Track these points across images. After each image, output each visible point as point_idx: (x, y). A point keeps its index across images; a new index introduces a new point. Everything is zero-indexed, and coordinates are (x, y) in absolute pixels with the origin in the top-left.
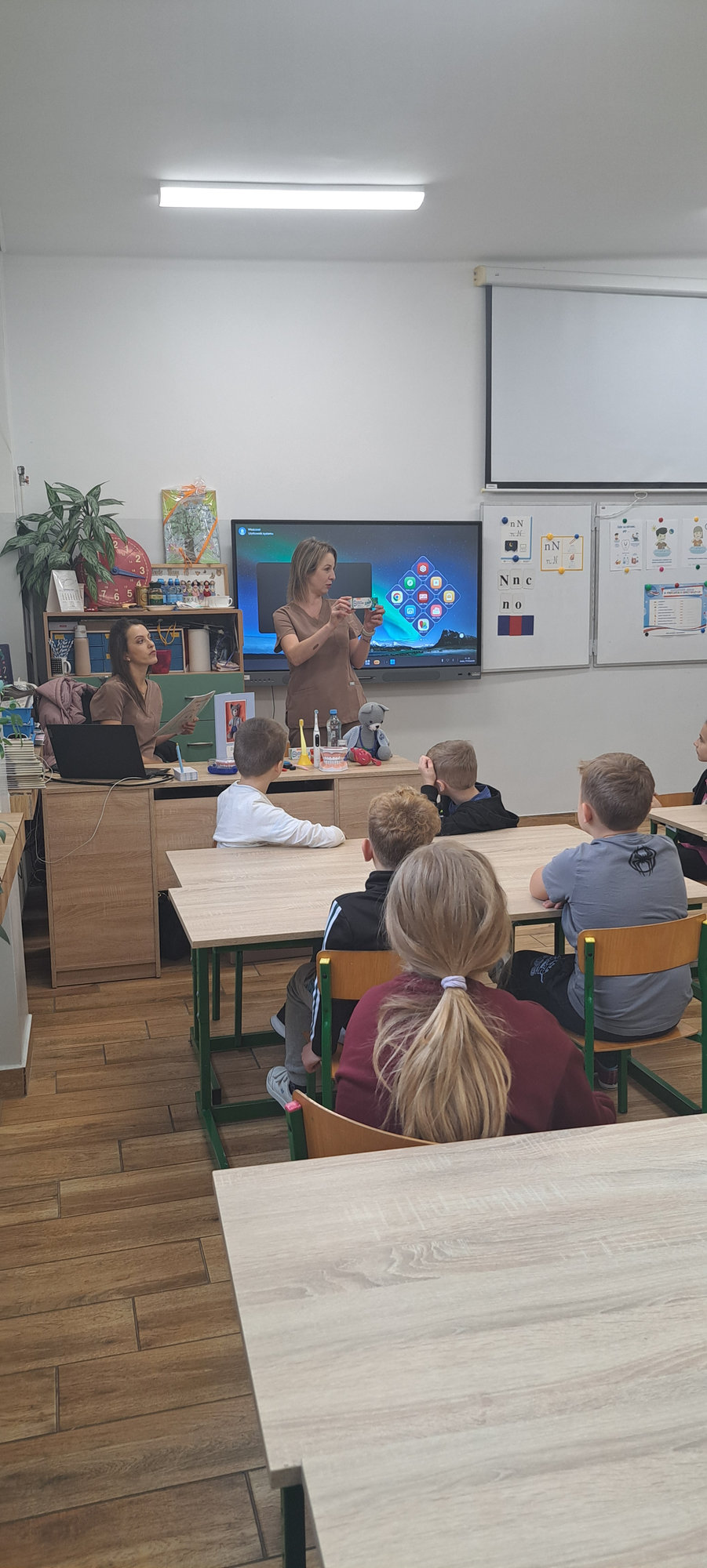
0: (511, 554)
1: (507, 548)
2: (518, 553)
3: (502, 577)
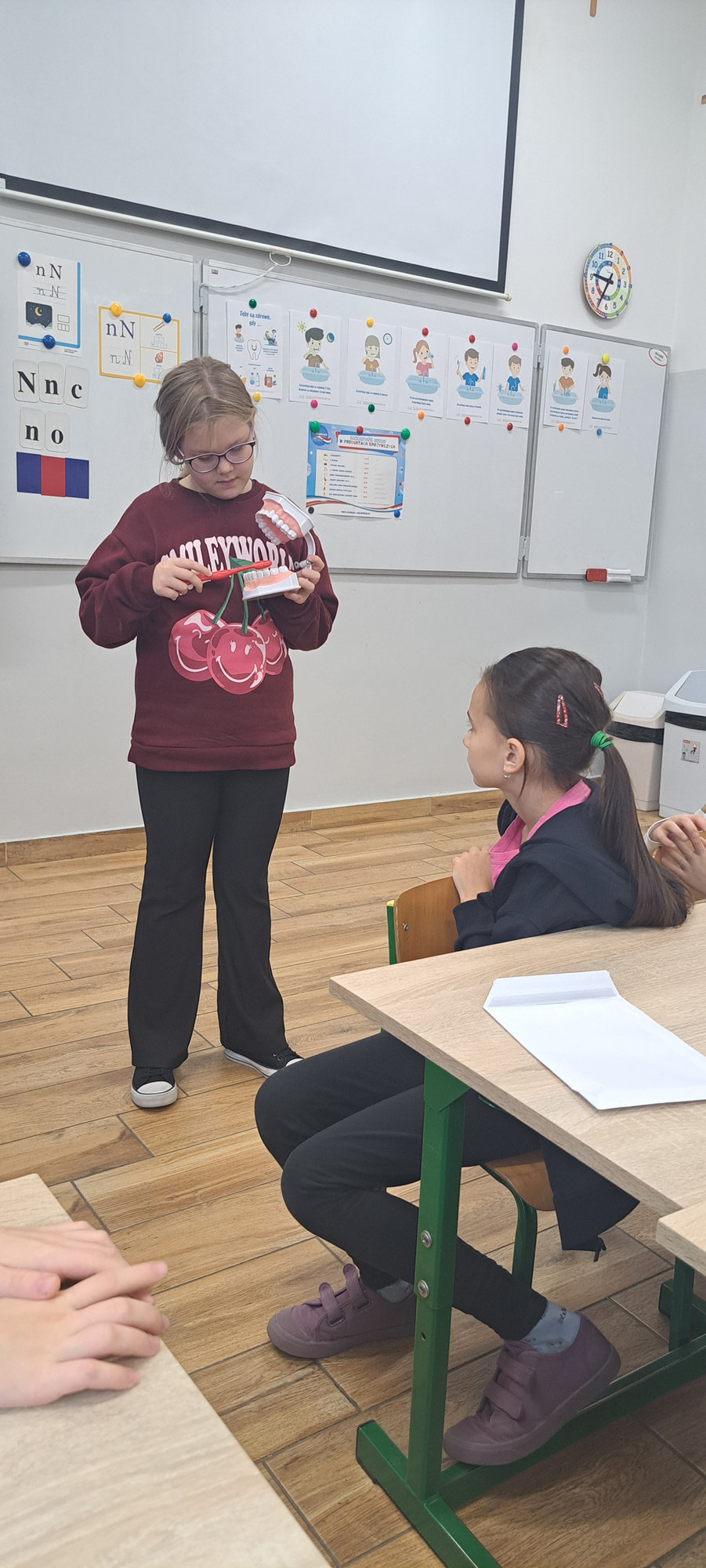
0: (39, 331)
2: (52, 331)
3: (22, 374)
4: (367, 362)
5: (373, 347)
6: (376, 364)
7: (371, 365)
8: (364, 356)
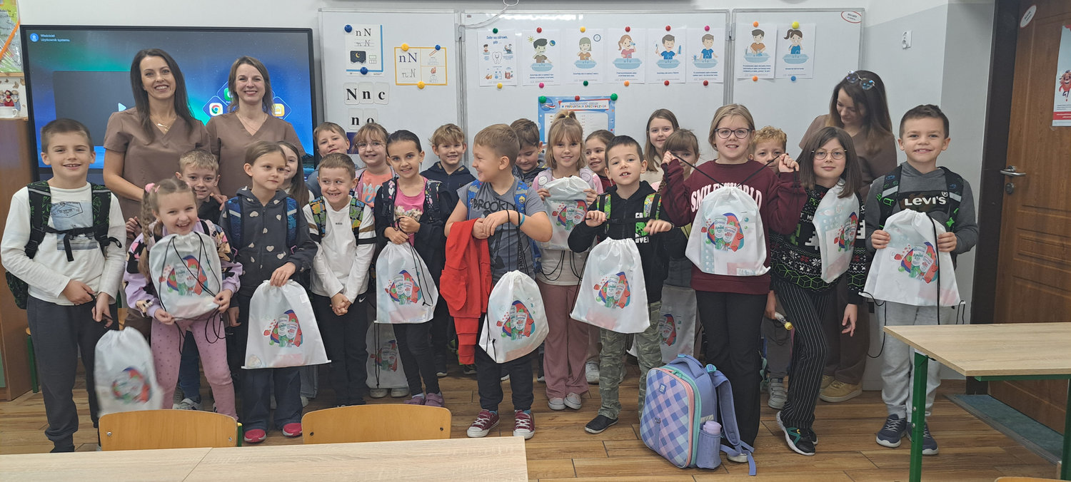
1: (353, 59)
4: (581, 55)
5: (586, 45)
6: (588, 55)
7: (585, 57)
8: (579, 51)
